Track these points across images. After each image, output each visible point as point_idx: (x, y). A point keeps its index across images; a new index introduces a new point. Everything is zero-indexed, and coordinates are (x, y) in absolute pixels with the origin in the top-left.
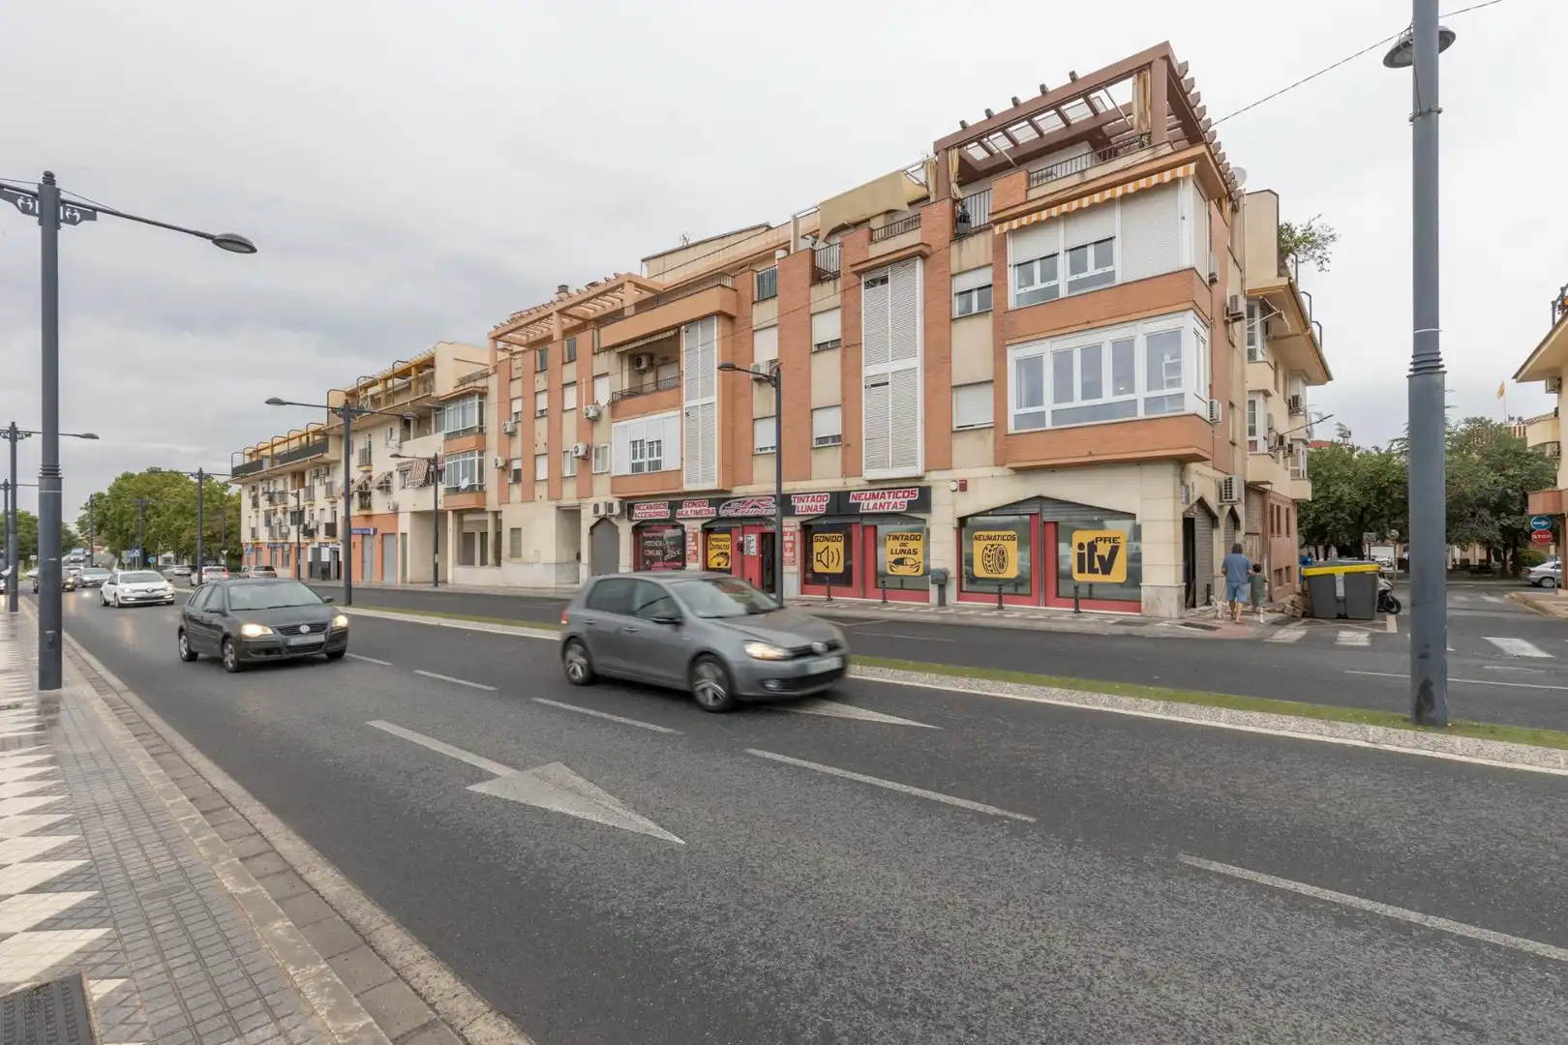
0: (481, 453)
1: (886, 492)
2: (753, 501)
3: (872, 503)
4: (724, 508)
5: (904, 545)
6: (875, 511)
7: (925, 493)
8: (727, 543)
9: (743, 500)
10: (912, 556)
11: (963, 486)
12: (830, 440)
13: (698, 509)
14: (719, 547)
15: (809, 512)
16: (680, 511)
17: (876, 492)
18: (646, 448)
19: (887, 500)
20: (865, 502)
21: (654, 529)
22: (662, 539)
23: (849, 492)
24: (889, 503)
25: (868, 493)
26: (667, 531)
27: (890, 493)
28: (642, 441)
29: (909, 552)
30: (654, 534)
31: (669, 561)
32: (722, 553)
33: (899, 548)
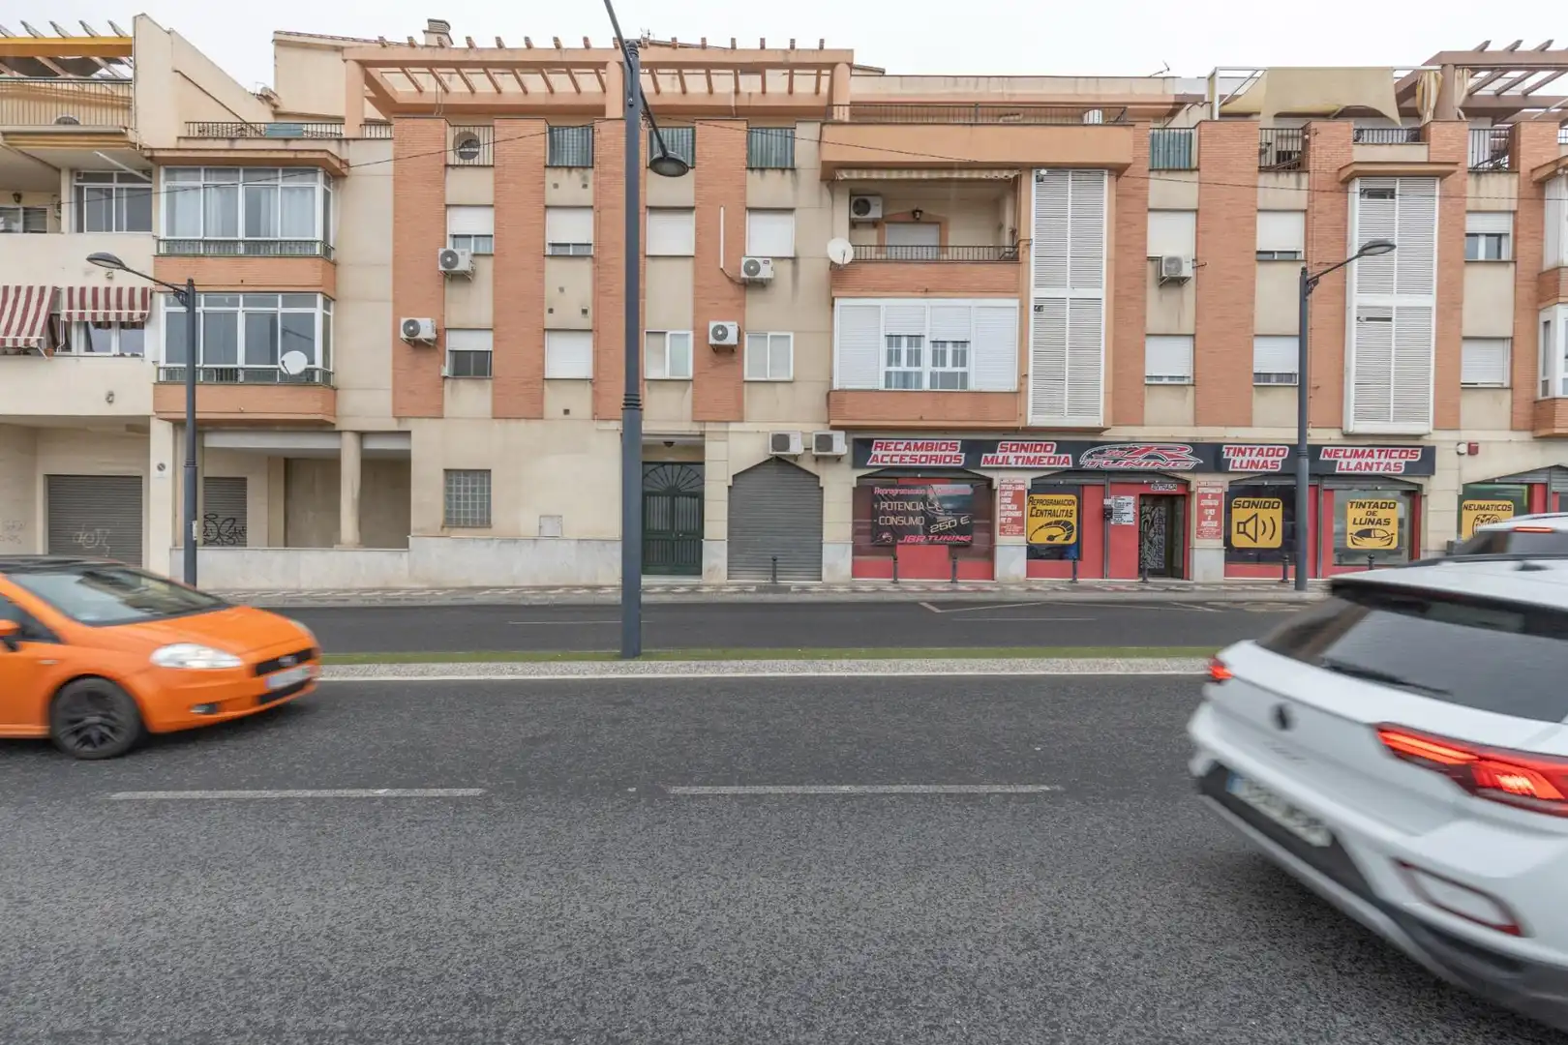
0: (328, 301)
1: (1375, 449)
2: (1148, 449)
3: (1354, 462)
4: (1090, 456)
5: (1373, 514)
6: (1358, 471)
7: (1429, 454)
8: (1069, 508)
9: (1129, 447)
10: (1382, 527)
11: (1473, 450)
12: (1274, 378)
13: (1032, 455)
14: (1052, 513)
15: (1254, 469)
16: (990, 456)
17: (1360, 450)
18: (927, 351)
19: (1376, 460)
20: (1345, 461)
21: (903, 482)
22: (924, 499)
23: (1321, 446)
24: (1379, 464)
25: (1349, 449)
26: (935, 487)
27: (1380, 452)
28: (916, 339)
29: (1379, 522)
30: (903, 492)
31: (939, 534)
32: (1057, 523)
33: (1364, 517)
